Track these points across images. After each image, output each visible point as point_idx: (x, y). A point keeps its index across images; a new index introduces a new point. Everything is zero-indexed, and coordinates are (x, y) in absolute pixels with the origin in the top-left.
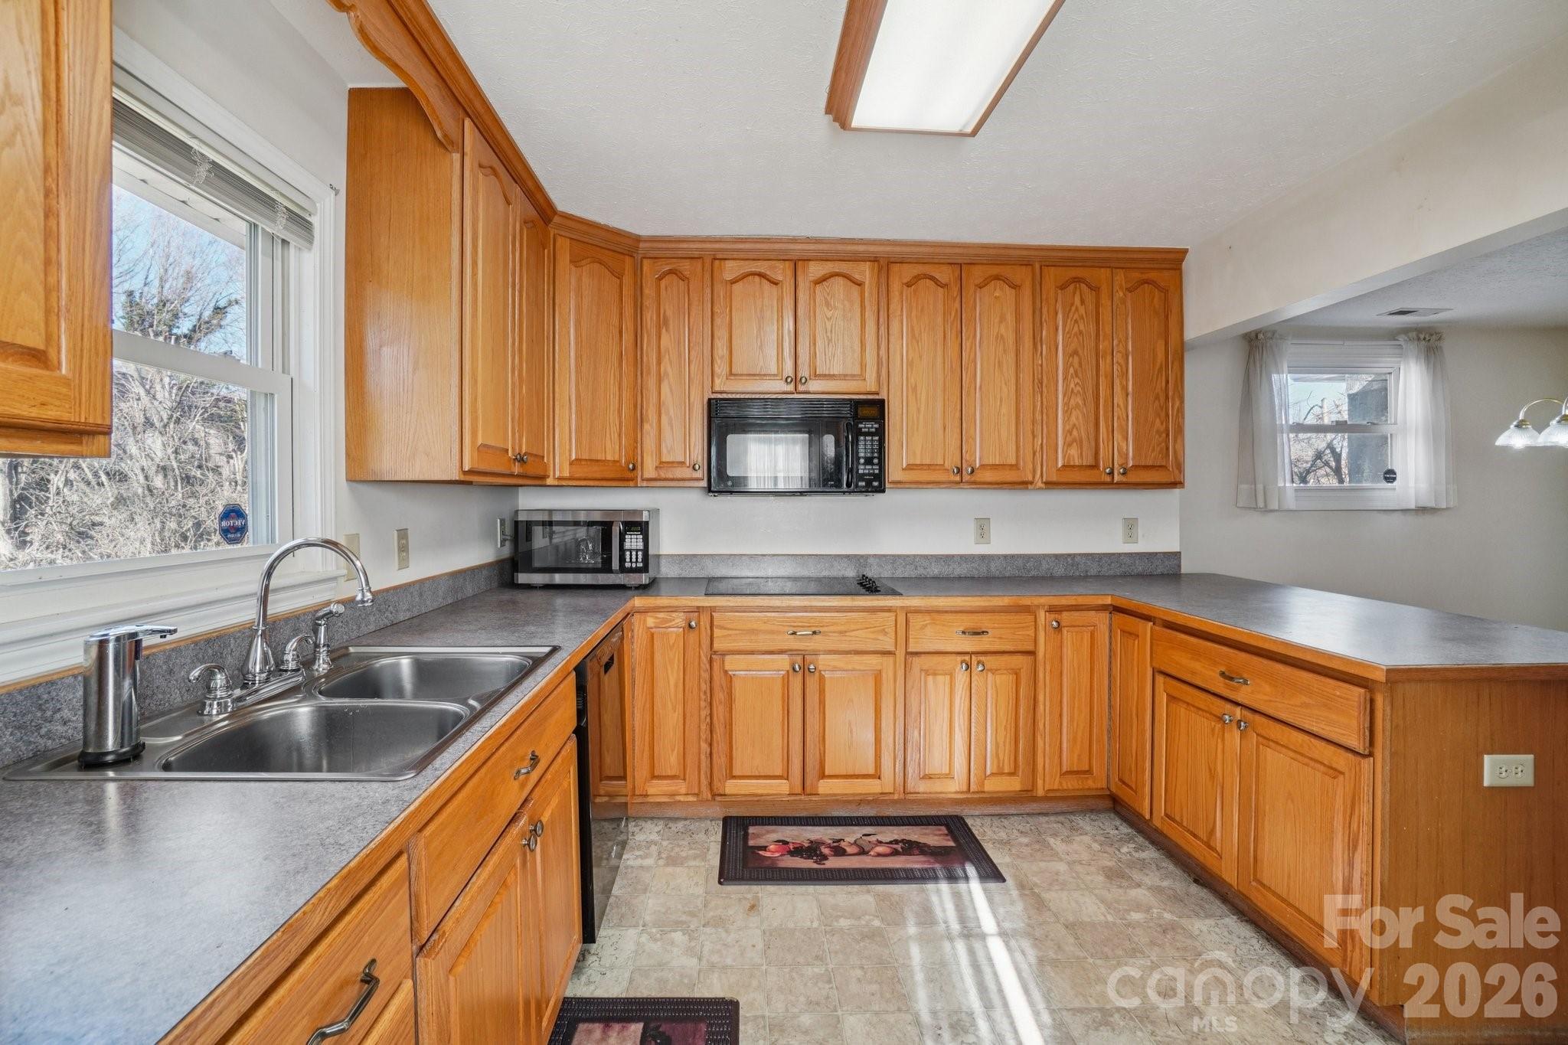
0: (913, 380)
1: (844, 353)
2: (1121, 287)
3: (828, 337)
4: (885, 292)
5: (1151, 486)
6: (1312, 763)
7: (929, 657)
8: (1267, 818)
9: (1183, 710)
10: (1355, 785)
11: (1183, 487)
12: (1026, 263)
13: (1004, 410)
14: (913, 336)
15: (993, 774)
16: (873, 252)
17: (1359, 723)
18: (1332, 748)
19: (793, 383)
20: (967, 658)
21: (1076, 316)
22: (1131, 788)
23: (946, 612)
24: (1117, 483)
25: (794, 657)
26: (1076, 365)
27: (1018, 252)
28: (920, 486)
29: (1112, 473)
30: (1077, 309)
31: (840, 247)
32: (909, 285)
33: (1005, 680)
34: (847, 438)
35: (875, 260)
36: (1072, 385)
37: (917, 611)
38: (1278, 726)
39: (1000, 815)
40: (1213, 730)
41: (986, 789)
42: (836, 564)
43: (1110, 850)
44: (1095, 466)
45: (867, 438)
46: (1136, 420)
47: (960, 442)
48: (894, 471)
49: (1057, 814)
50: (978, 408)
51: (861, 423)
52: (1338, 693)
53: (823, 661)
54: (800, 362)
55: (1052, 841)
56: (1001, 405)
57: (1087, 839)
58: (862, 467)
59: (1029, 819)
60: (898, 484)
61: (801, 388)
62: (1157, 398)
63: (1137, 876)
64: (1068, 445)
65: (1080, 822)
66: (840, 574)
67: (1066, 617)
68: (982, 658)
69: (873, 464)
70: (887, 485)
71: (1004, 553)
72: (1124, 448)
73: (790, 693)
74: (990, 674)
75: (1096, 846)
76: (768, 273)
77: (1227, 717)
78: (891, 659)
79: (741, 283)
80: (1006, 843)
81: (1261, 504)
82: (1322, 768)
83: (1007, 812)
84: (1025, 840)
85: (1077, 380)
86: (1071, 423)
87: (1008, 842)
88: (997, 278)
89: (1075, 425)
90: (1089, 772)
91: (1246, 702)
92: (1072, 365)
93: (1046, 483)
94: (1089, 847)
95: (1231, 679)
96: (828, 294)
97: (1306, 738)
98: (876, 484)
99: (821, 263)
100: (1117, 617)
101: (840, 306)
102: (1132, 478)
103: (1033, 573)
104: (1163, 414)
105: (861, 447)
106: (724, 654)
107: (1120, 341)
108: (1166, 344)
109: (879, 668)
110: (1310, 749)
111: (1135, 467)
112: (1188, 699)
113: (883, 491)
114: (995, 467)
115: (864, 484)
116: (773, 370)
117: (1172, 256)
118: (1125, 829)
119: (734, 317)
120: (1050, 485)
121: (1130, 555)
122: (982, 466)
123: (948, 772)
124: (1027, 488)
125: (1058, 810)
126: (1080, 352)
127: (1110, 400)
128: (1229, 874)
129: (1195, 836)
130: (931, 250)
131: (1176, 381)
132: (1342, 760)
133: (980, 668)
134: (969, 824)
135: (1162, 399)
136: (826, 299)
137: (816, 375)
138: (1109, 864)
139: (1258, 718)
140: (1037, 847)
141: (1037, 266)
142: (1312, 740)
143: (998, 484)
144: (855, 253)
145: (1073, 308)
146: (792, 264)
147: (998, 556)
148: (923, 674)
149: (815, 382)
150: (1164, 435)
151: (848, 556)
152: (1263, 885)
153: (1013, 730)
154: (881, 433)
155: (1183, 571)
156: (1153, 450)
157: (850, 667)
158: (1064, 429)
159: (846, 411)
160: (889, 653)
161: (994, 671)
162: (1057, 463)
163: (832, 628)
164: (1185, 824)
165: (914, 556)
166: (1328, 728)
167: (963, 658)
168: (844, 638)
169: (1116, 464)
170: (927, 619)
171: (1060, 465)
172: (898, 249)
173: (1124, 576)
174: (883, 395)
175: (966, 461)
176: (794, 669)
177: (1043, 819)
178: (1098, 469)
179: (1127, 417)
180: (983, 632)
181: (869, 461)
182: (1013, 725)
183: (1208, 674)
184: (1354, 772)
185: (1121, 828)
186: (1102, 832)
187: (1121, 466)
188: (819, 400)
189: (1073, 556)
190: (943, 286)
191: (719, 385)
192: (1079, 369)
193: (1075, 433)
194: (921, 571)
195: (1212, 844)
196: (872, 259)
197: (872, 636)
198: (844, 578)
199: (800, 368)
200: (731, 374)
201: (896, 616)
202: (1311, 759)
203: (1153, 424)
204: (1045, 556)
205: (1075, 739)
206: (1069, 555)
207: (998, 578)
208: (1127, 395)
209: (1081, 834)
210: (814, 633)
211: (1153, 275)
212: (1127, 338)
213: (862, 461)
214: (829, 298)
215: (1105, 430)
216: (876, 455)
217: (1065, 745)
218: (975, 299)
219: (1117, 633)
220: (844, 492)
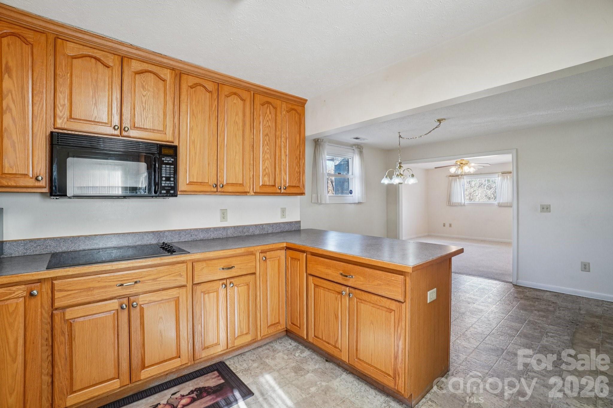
0: (193, 138)
1: (153, 117)
2: (284, 110)
3: (143, 106)
4: (178, 88)
5: (294, 195)
6: (381, 308)
7: (205, 285)
8: (362, 332)
9: (322, 291)
10: (399, 315)
11: (305, 195)
12: (248, 90)
13: (237, 157)
14: (193, 114)
15: (238, 336)
16: (172, 65)
17: (402, 290)
18: (390, 301)
19: (119, 130)
20: (225, 281)
21: (268, 119)
22: (298, 327)
23: (214, 259)
24: (282, 193)
25: (121, 300)
26: (267, 140)
27: (245, 84)
28: (196, 193)
29: (281, 189)
30: (268, 116)
31: (152, 57)
32: (191, 87)
33: (244, 289)
34: (155, 165)
35: (173, 69)
36: (266, 149)
37: (198, 261)
38: (366, 294)
39: (241, 354)
40: (336, 298)
41: (236, 345)
42: (145, 237)
43: (291, 357)
44: (274, 186)
45: (167, 166)
46: (289, 167)
47: (216, 171)
48: (182, 186)
49: (265, 345)
50: (225, 155)
51: (164, 157)
52: (393, 279)
53: (142, 299)
54: (124, 118)
55: (267, 361)
56: (236, 155)
57: (281, 354)
58: (164, 182)
59: (254, 352)
60: (185, 192)
61: (124, 133)
62: (297, 158)
63: (305, 367)
64: (264, 176)
65: (276, 346)
66: (148, 243)
67: (268, 254)
68: (232, 280)
69: (170, 181)
70: (179, 193)
71: (234, 225)
72: (285, 179)
73: (119, 324)
74: (236, 288)
75: (286, 357)
76: (102, 59)
77: (344, 292)
78: (184, 290)
79: (80, 60)
80: (247, 370)
81: (319, 202)
82: (385, 309)
83: (244, 351)
84: (255, 365)
85: (268, 147)
86: (265, 166)
87: (249, 369)
88: (235, 94)
89: (267, 167)
90: (279, 323)
91: (352, 285)
92: (266, 140)
93: (255, 193)
94: (283, 358)
95: (346, 276)
96: (144, 82)
97: (379, 298)
98: (172, 192)
99: (140, 62)
100: (289, 252)
101: (151, 90)
102: (288, 191)
103: (247, 234)
104: (299, 165)
105: (163, 171)
106: (64, 308)
107: (284, 133)
108: (300, 136)
109: (177, 296)
110: (380, 302)
111: (289, 186)
112: (325, 286)
113: (176, 196)
114: (233, 184)
115: (165, 192)
116: (105, 119)
117: (302, 101)
118: (294, 344)
119: (74, 82)
120: (257, 194)
121: (283, 223)
122: (227, 184)
123: (217, 342)
124: (247, 195)
125: (265, 343)
126: (269, 135)
127: (280, 157)
128: (345, 357)
129: (328, 343)
130: (204, 72)
131: (303, 152)
132: (393, 305)
133: (232, 285)
134: (228, 365)
135: (298, 159)
136: (142, 84)
137: (135, 127)
138: (294, 365)
139: (357, 291)
140: (262, 367)
141: (252, 92)
142: (381, 298)
143: (234, 193)
144: (161, 62)
145: (267, 115)
146: (120, 59)
147: (231, 227)
148: (202, 294)
149: (134, 131)
150: (299, 174)
151: (153, 232)
152: (360, 360)
153: (247, 312)
154: (175, 164)
155: (302, 228)
156: (295, 180)
157: (160, 299)
158: (262, 168)
159: (154, 150)
160: (184, 286)
161: (238, 286)
162: (260, 184)
163: (147, 278)
164: (324, 339)
165: (191, 229)
166: (388, 293)
167: (223, 282)
168: (156, 282)
169: (282, 185)
170: (204, 264)
171: (261, 184)
172: (186, 67)
173: (282, 232)
174: (176, 143)
175: (220, 181)
176: (122, 308)
177: (260, 350)
178: (276, 187)
179: (286, 165)
180: (232, 267)
181: (168, 179)
182: (247, 310)
183: (334, 274)
184: (399, 310)
185: (292, 343)
186: (285, 348)
187: (284, 185)
188: (137, 142)
189: (262, 225)
190: (210, 92)
191: (60, 123)
192: (268, 142)
193: (267, 170)
194: (194, 237)
195: (337, 346)
196: (171, 68)
197: (174, 278)
198: (150, 245)
199: (124, 121)
200: (71, 117)
201: (187, 265)
202: (381, 306)
203: (295, 168)
204: (251, 225)
205: (273, 310)
206: (261, 225)
207: (232, 237)
208: (286, 156)
209: (278, 352)
210: (136, 282)
211: (295, 107)
212: (286, 132)
213: (164, 179)
214: (144, 84)
215: (278, 170)
216: (172, 176)
217: (269, 313)
218: (225, 102)
219: (289, 258)
220: (152, 196)
